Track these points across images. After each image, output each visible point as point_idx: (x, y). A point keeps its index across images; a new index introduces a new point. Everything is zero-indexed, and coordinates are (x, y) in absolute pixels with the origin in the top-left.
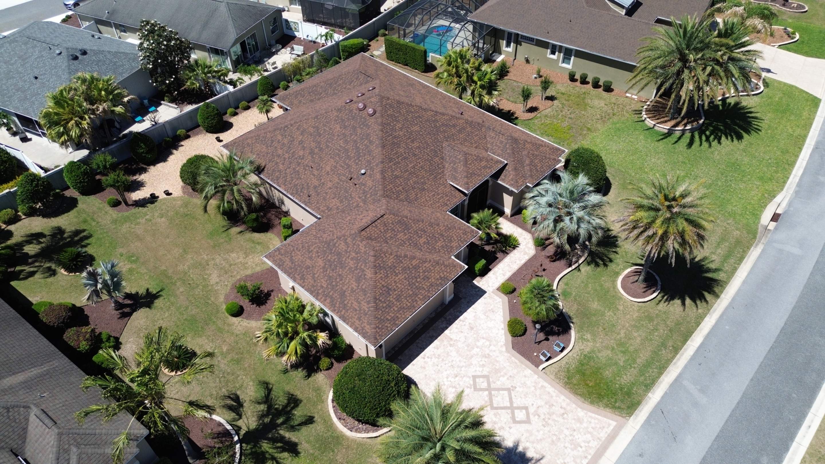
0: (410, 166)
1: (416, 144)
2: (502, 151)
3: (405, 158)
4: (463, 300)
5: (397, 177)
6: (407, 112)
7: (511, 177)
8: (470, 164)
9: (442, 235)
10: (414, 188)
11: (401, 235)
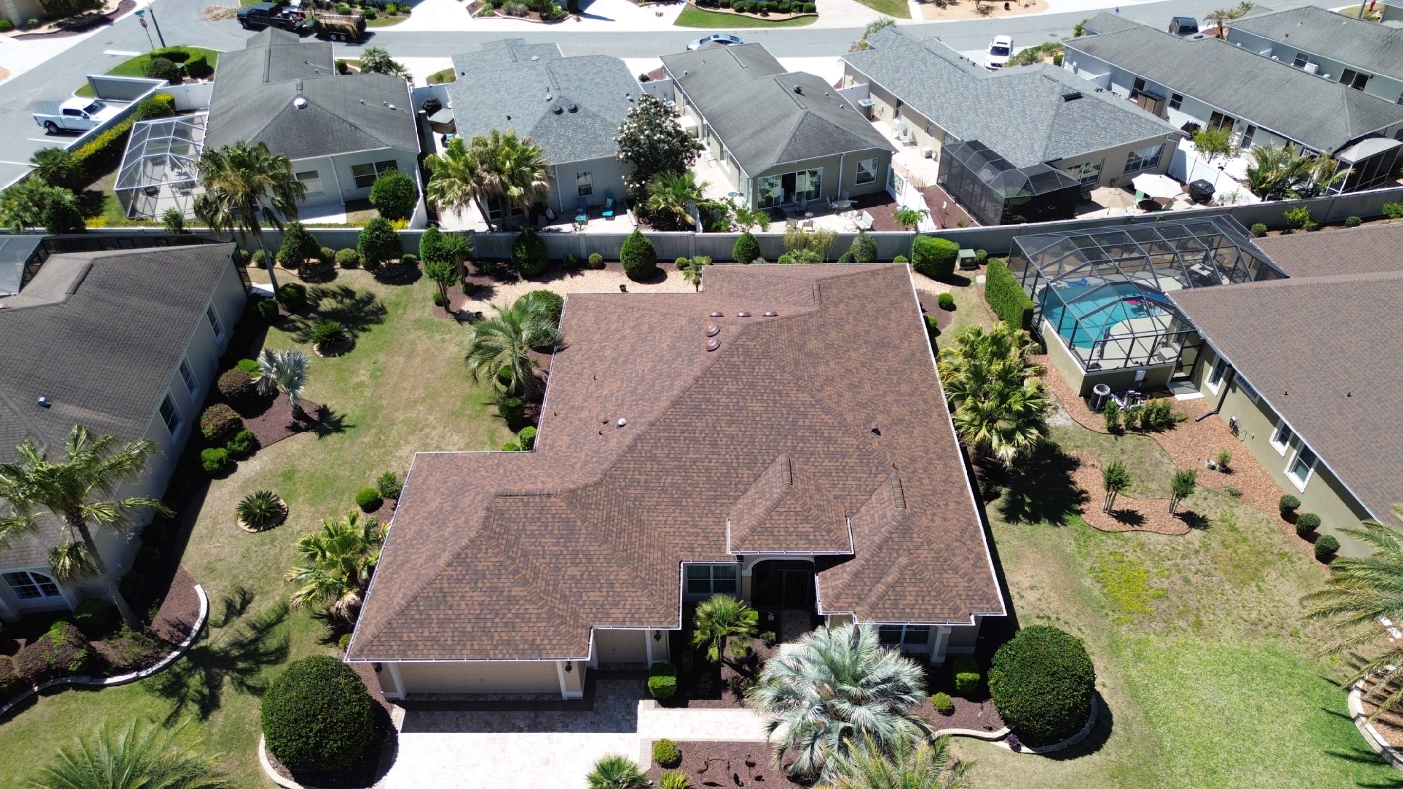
0: (691, 456)
1: (733, 430)
2: (871, 531)
3: (696, 440)
4: (590, 714)
5: (654, 458)
6: (766, 374)
7: (838, 582)
8: (781, 514)
9: (611, 586)
10: (664, 490)
11: (549, 540)
